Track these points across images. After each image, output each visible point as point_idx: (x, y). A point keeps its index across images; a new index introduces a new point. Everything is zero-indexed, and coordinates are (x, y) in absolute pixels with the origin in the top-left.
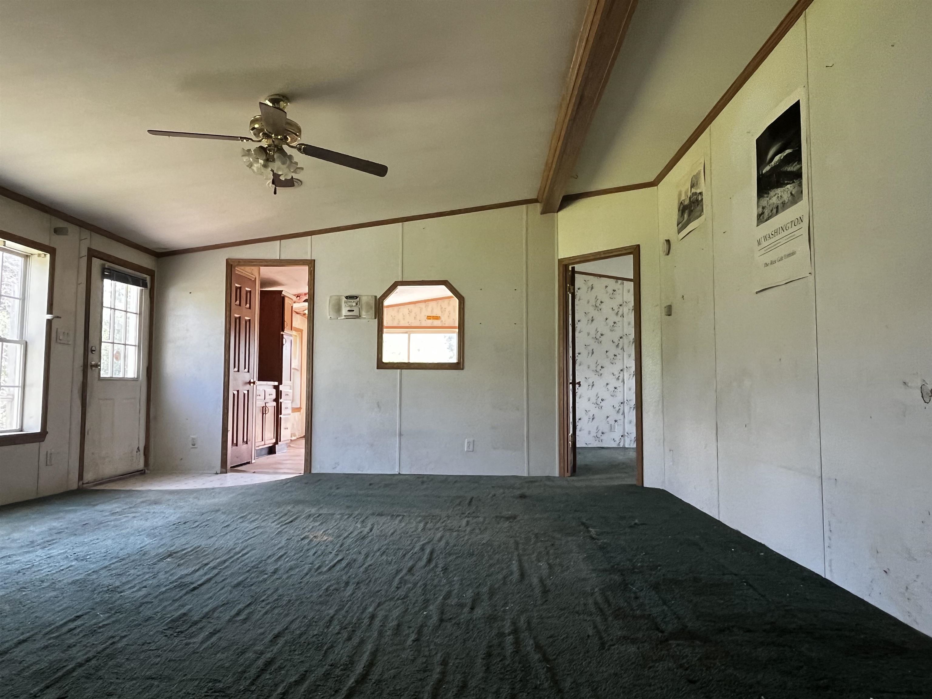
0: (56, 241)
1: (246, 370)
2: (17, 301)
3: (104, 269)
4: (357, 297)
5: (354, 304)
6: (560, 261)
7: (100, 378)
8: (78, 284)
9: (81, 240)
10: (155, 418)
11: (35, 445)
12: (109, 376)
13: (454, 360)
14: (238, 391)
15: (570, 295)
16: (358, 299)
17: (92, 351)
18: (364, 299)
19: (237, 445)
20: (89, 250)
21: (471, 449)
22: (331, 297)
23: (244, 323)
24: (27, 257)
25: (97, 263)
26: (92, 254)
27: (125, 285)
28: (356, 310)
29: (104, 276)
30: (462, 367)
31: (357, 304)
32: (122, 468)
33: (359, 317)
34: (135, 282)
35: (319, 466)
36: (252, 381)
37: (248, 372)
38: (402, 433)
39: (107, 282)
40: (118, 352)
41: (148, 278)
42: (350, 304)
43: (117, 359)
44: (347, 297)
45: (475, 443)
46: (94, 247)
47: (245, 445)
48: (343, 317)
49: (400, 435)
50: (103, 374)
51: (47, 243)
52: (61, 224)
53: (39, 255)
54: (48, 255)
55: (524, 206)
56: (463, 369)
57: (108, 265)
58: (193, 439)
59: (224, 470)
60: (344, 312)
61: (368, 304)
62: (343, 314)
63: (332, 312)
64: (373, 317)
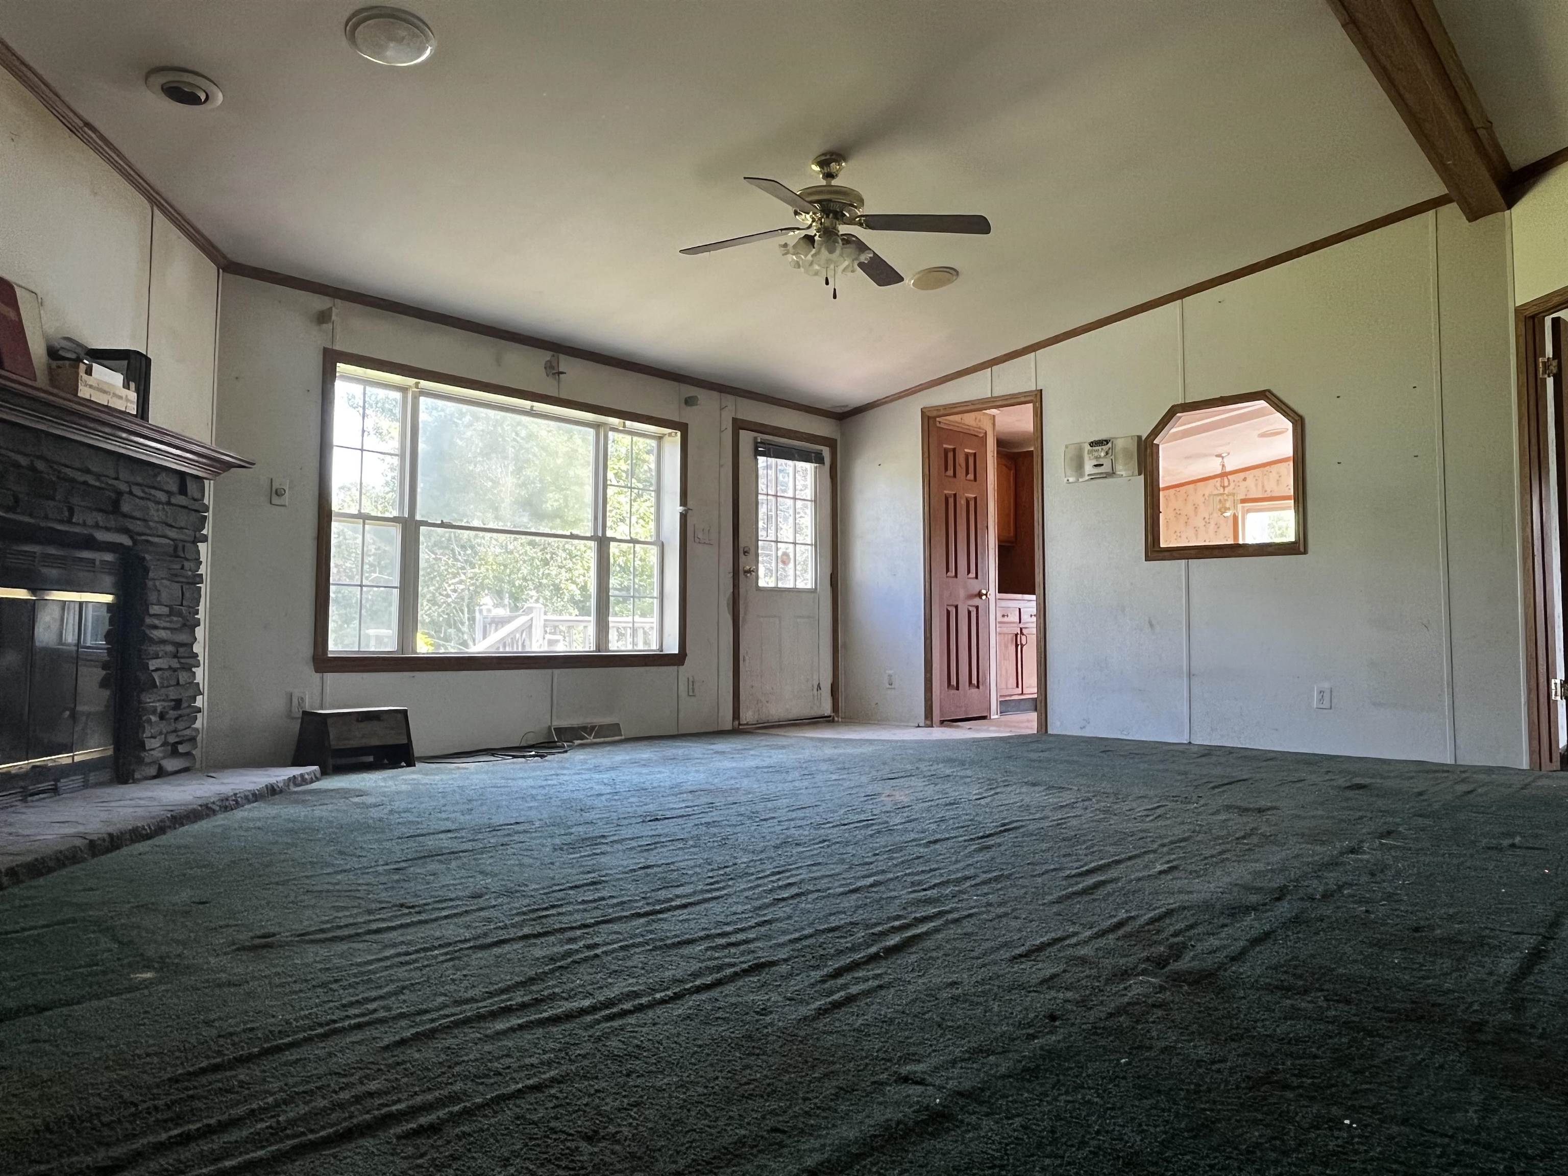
0: (688, 415)
1: (973, 575)
2: (653, 494)
3: (756, 445)
4: (1107, 442)
5: (1103, 454)
6: (1518, 310)
7: (758, 589)
8: (721, 466)
9: (721, 409)
10: (845, 645)
11: (672, 669)
12: (772, 584)
13: (1290, 537)
14: (956, 607)
15: (1550, 381)
16: (1110, 445)
17: (745, 553)
18: (1120, 444)
19: (957, 689)
20: (735, 420)
21: (1326, 704)
22: (1067, 447)
23: (963, 502)
24: (660, 438)
25: (746, 438)
26: (739, 425)
27: (790, 462)
28: (1107, 463)
29: (757, 453)
30: (1302, 549)
31: (1107, 453)
32: (797, 709)
33: (1112, 474)
34: (805, 457)
35: (1058, 723)
36: (984, 592)
37: (977, 577)
38: (1192, 672)
39: (762, 460)
40: (785, 554)
41: (826, 452)
42: (1096, 454)
43: (784, 563)
44: (1092, 444)
45: (1334, 694)
46: (740, 417)
47: (975, 690)
48: (1087, 478)
49: (1190, 675)
50: (762, 583)
51: (677, 419)
52: (692, 391)
53: (670, 434)
54: (679, 433)
55: (1431, 213)
56: (1305, 552)
57: (760, 437)
58: (890, 676)
59: (929, 723)
60: (1089, 468)
61: (1125, 450)
62: (1087, 473)
63: (1069, 472)
64: (1136, 472)
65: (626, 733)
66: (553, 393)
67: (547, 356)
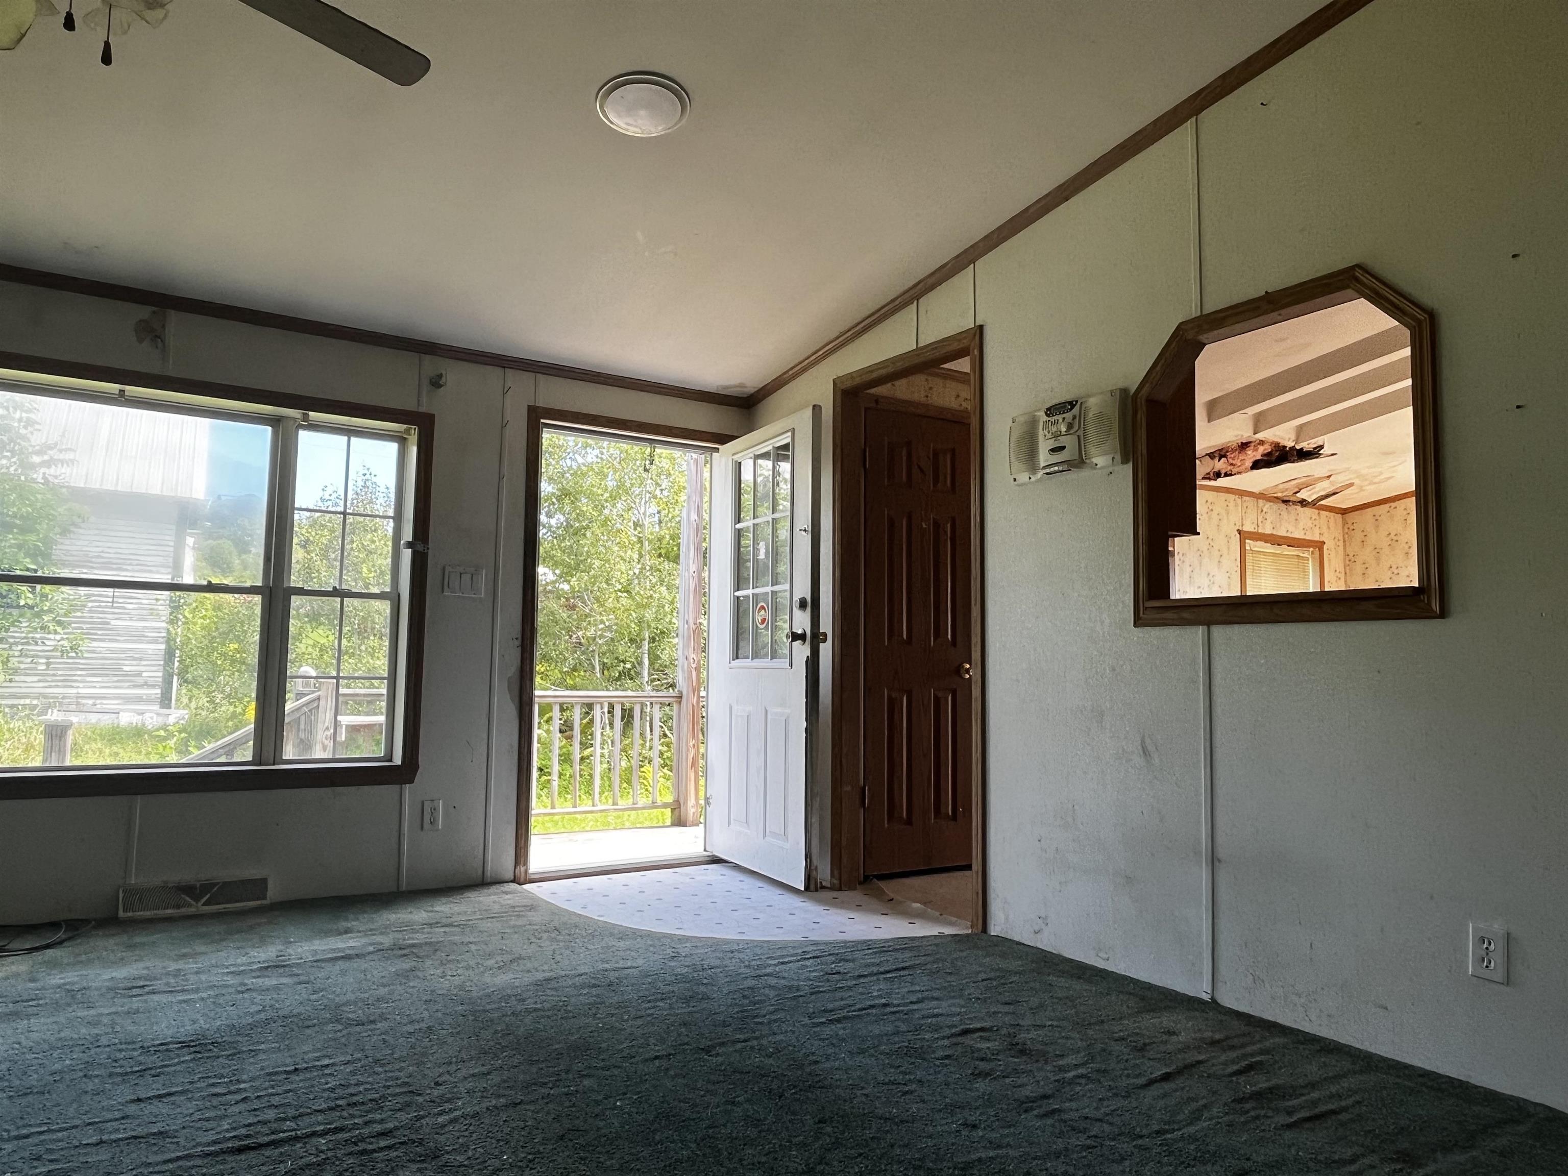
0: (435, 403)
1: (945, 640)
4: (1072, 404)
5: (1063, 429)
9: (504, 392)
11: (388, 791)
13: (1408, 579)
14: (909, 692)
16: (1076, 410)
18: (1093, 403)
19: (910, 822)
20: (532, 407)
21: (1496, 974)
22: (1014, 420)
23: (927, 526)
24: (403, 439)
26: (541, 417)
28: (1069, 441)
30: (1436, 607)
31: (1070, 426)
33: (1078, 462)
35: (1002, 917)
36: (967, 666)
37: (953, 644)
42: (1055, 429)
44: (1050, 412)
46: (542, 404)
47: (947, 824)
48: (1042, 473)
49: (1213, 859)
51: (412, 408)
54: (417, 430)
56: (1442, 615)
60: (1044, 457)
61: (1102, 418)
62: (1042, 464)
63: (1016, 465)
64: (1118, 458)
65: (273, 893)
66: (155, 367)
67: (144, 312)
